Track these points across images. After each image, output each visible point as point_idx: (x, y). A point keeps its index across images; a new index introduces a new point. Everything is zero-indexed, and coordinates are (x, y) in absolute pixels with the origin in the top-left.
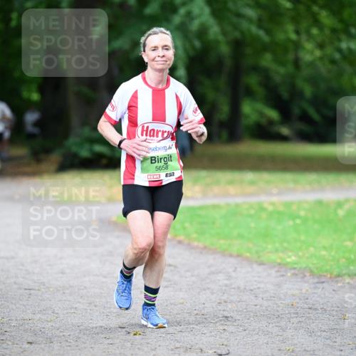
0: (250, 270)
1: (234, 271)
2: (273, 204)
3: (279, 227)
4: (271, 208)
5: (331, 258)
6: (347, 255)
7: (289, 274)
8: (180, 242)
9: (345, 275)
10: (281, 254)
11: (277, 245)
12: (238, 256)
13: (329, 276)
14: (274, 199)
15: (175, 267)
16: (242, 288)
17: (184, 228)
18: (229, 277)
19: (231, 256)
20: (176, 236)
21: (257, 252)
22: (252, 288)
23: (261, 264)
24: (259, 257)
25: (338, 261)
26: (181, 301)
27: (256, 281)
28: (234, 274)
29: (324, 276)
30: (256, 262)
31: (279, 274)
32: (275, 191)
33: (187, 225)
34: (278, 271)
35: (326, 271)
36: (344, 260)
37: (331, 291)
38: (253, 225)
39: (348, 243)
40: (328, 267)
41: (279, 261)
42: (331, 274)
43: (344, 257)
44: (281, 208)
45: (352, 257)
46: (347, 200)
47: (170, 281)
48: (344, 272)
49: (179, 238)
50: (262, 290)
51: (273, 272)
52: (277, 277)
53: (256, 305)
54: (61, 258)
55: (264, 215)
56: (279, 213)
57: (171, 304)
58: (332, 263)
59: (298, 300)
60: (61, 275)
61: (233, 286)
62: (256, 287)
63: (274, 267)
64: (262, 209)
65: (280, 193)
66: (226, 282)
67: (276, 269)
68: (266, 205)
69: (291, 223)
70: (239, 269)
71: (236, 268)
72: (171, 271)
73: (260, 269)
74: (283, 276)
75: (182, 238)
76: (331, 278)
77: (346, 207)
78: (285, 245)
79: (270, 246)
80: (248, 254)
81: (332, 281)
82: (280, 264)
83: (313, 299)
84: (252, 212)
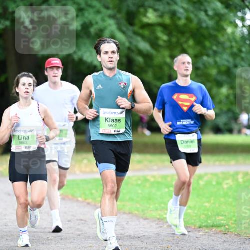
0: (138, 223)
1: (127, 224)
2: (154, 177)
3: (159, 193)
4: (152, 180)
5: (195, 215)
6: (206, 212)
7: (165, 226)
8: (89, 204)
9: (205, 226)
10: (160, 212)
11: (157, 205)
12: (130, 213)
13: (193, 227)
14: (155, 173)
15: (86, 221)
16: (133, 236)
17: (92, 194)
18: (124, 228)
19: (125, 213)
20: (86, 199)
21: (143, 211)
22: (139, 236)
23: (146, 219)
24: (144, 215)
25: (200, 217)
26: (90, 245)
27: (142, 231)
28: (126, 226)
29: (190, 227)
30: (142, 218)
31: (158, 226)
32: (156, 168)
33: (94, 192)
34: (158, 224)
35: (192, 224)
36: (204, 216)
37: (195, 238)
38: (140, 192)
39: (207, 205)
40: (193, 221)
41: (158, 217)
42: (195, 226)
43: (203, 214)
44: (160, 180)
45: (210, 214)
46: (206, 174)
47: (82, 231)
48: (204, 225)
49: (87, 201)
50: (146, 237)
51: (154, 224)
52: (157, 228)
53: (142, 248)
54: (5, 215)
55: (148, 185)
56: (159, 183)
57: (83, 247)
58: (195, 218)
59: (171, 245)
60: (5, 227)
61: (126, 235)
62: (142, 235)
63: (155, 221)
64: (146, 181)
65: (159, 169)
66: (122, 232)
67: (157, 223)
68: (149, 178)
69: (167, 190)
70: (130, 223)
71: (128, 222)
72: (83, 224)
73: (145, 222)
74: (161, 227)
75: (90, 201)
76: (195, 229)
77: (205, 179)
78: (163, 206)
79: (152, 207)
80: (137, 212)
81: (196, 231)
82: (159, 219)
83: (183, 243)
84: (140, 182)
